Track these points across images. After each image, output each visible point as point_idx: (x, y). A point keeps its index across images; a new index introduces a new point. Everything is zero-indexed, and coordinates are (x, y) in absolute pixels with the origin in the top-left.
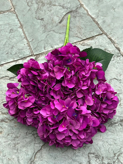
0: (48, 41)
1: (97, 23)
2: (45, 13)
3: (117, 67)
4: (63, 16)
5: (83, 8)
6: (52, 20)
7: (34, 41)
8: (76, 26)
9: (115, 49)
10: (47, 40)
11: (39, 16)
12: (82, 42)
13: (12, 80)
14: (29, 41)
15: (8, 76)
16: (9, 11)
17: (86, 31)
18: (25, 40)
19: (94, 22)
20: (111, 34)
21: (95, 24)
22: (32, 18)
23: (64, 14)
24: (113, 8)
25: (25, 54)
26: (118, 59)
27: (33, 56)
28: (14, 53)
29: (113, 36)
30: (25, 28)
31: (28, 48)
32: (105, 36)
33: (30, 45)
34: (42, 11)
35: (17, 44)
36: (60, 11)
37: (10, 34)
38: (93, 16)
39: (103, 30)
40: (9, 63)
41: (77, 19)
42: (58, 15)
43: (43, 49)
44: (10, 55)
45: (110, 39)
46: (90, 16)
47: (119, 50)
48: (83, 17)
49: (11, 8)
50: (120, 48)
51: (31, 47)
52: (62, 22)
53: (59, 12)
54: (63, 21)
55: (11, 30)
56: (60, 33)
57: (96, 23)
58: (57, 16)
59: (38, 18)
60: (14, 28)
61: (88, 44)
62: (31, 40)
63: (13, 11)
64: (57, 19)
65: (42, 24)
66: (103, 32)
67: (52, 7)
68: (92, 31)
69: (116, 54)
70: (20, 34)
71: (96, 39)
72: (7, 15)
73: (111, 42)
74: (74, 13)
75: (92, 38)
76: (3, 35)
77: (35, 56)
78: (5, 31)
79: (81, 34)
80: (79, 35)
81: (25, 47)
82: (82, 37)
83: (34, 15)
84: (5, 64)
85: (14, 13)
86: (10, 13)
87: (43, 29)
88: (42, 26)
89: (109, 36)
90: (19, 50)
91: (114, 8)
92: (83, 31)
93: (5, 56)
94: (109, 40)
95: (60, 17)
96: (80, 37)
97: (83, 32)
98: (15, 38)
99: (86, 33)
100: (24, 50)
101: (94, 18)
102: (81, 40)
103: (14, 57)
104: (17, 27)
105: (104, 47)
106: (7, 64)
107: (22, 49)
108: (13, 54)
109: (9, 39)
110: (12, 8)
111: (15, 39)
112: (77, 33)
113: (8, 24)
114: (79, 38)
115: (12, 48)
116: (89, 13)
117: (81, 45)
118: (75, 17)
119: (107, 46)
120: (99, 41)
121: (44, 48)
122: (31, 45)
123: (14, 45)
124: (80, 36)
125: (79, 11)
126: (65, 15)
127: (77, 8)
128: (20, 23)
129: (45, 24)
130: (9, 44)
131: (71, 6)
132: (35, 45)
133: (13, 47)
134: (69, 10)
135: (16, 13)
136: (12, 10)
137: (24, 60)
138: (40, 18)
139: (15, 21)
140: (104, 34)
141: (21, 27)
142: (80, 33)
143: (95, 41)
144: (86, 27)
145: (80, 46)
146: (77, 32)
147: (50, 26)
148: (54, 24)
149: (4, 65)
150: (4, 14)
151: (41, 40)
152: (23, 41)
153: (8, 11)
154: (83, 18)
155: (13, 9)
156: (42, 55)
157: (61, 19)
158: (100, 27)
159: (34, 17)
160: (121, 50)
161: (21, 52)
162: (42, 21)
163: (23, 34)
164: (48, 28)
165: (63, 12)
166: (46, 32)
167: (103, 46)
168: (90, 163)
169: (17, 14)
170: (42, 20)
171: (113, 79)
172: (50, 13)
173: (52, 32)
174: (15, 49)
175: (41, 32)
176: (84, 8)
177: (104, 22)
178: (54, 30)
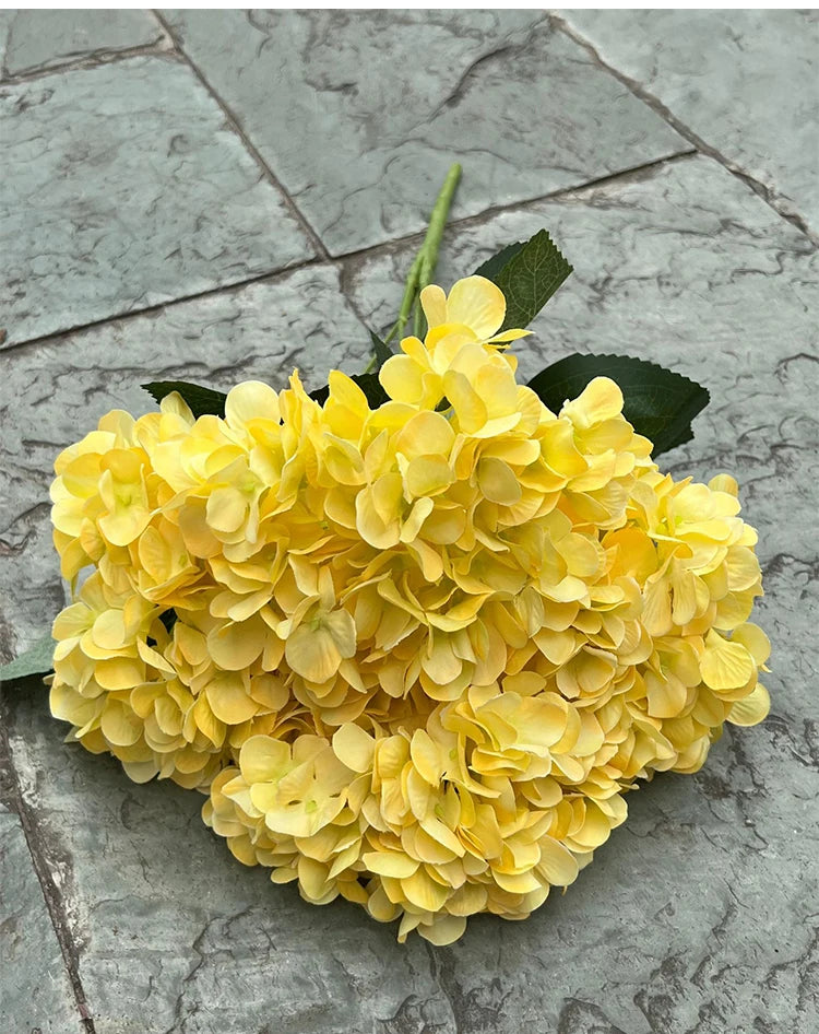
0: (399, 190)
1: (656, 105)
2: (357, 57)
3: (806, 301)
4: (460, 72)
5: (564, 36)
6: (406, 91)
7: (318, 190)
8: (546, 118)
9: (778, 219)
10: (392, 183)
11: (323, 75)
12: (590, 191)
13: (227, 383)
14: (291, 190)
15: (196, 360)
16: (146, 50)
17: (602, 142)
18: (266, 188)
19: (640, 101)
20: (743, 155)
21: (648, 108)
22: (290, 83)
23: (468, 60)
24: (729, 32)
25: (278, 254)
26: (805, 267)
27: (327, 265)
28: (211, 247)
29: (752, 161)
30: (257, 129)
31: (293, 223)
32: (712, 163)
33: (298, 213)
34: (341, 49)
35: (226, 208)
36: (438, 47)
37: (175, 160)
38: (629, 73)
39: (695, 136)
40: (194, 302)
41: (544, 84)
42: (432, 68)
43: (377, 226)
44: (196, 262)
45: (738, 174)
46: (614, 72)
47: (803, 228)
48: (571, 74)
49: (155, 37)
50: (803, 214)
51: (309, 220)
52: (462, 102)
53: (436, 52)
54: (466, 95)
55: (174, 140)
56: (460, 153)
57: (650, 104)
58: (431, 72)
59: (321, 82)
60: (196, 133)
61: (625, 198)
62: (299, 187)
63: (168, 53)
64: (432, 88)
65: (353, 111)
66: (697, 146)
67: (394, 28)
68: (635, 141)
69: (791, 242)
70: (231, 158)
71: (667, 175)
72: (142, 72)
73: (751, 190)
74: (524, 59)
75: (641, 173)
76: (133, 162)
77: (341, 265)
78: (144, 146)
79: (577, 155)
80: (567, 158)
81: (273, 223)
82: (585, 168)
83: (297, 68)
84: (173, 307)
85: (180, 62)
86: (154, 61)
87: (363, 132)
88: (355, 118)
89: (731, 163)
90: (240, 233)
91: (736, 31)
92: (585, 140)
93: (161, 265)
94: (736, 180)
95: (449, 75)
96: (575, 171)
97: (589, 146)
98: (205, 177)
99: (603, 148)
100: (272, 236)
101: (637, 80)
102: (584, 182)
103: (217, 268)
104: (206, 125)
105: (718, 213)
106: (183, 305)
107: (257, 230)
108: (209, 255)
109: (172, 182)
110: (162, 38)
111: (210, 182)
112: (557, 149)
113: (153, 110)
114: (570, 175)
115: (198, 227)
116: (603, 58)
117: (590, 203)
118: (531, 76)
119: (733, 205)
120: (682, 186)
121: (385, 222)
122: (304, 212)
123: (208, 214)
124: (578, 164)
125: (546, 48)
126: (473, 67)
127: (534, 35)
128: (223, 106)
129: (369, 109)
130: (179, 209)
131: (497, 24)
132: (327, 208)
133: (205, 223)
134: (488, 46)
135: (187, 60)
136: (164, 49)
137: (278, 282)
138: (336, 83)
139: (189, 97)
140: (704, 153)
141: (234, 123)
142: (570, 148)
143: (660, 185)
144: (599, 124)
145: (583, 209)
146: (552, 146)
147: (398, 117)
148: (423, 110)
149: (167, 310)
150: (122, 63)
151: (356, 186)
152: (255, 190)
153: (140, 49)
154: (576, 79)
155: (168, 43)
156: (373, 257)
157: (453, 85)
158: (675, 119)
159: (300, 77)
160: (810, 224)
161: (256, 244)
162: (347, 98)
163: (247, 160)
164: (389, 127)
165: (460, 55)
166: (380, 149)
167: (708, 207)
168: (743, 754)
169: (195, 61)
170: (347, 93)
171: (796, 357)
172: (387, 58)
173: (412, 146)
174: (215, 230)
175: (355, 147)
176: (571, 36)
177: (694, 98)
178: (422, 140)
